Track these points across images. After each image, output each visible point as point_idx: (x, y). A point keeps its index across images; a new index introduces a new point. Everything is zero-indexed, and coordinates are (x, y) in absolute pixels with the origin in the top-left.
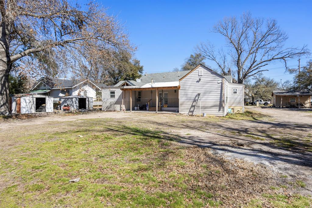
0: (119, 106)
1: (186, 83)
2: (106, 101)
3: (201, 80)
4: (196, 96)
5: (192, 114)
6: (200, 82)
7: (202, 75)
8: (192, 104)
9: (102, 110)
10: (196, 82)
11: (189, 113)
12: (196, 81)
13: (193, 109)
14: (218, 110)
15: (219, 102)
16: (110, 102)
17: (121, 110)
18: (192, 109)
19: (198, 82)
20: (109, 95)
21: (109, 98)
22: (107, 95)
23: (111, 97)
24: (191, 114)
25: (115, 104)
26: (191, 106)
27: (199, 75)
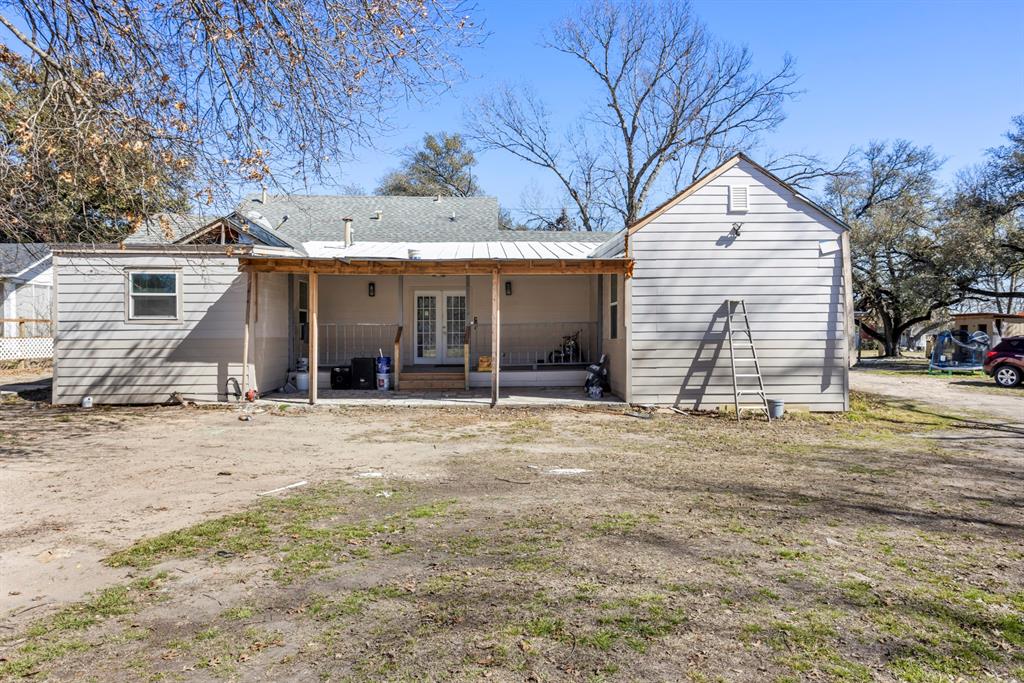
0: (212, 369)
1: (664, 246)
2: (90, 335)
3: (743, 236)
4: (717, 315)
5: (697, 405)
6: (735, 245)
7: (749, 209)
8: (693, 354)
9: (56, 400)
10: (713, 245)
11: (678, 402)
12: (717, 237)
13: (701, 381)
14: (819, 380)
15: (823, 345)
16: (129, 344)
17: (223, 394)
18: (696, 382)
19: (725, 241)
20: (120, 297)
21: (121, 316)
22: (100, 298)
23: (137, 313)
24: (692, 407)
25: (171, 358)
26: (689, 363)
27: (733, 209)
